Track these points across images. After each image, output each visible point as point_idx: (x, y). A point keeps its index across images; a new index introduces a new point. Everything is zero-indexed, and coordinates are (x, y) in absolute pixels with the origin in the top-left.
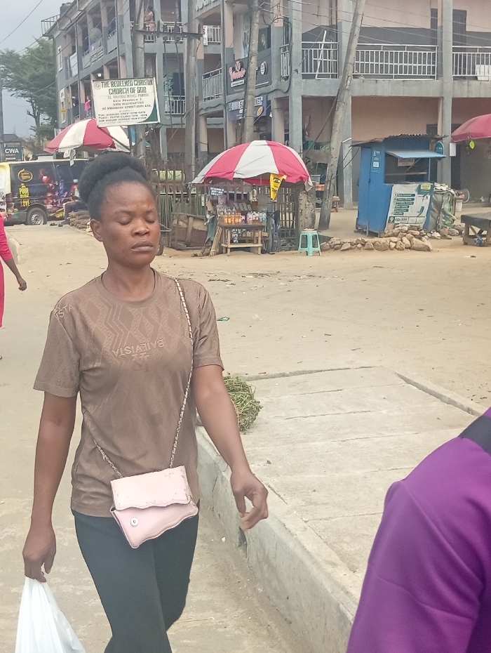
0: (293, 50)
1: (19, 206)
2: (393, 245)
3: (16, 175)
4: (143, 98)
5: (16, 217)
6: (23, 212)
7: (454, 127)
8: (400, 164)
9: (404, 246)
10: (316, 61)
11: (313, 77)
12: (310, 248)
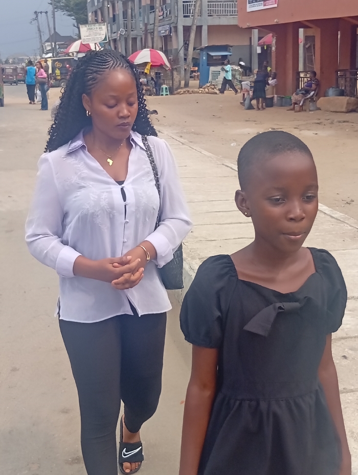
0: (179, 4)
1: (55, 79)
2: (200, 92)
3: (54, 64)
4: (101, 31)
5: (54, 84)
6: (58, 82)
7: (260, 39)
8: (214, 58)
9: (205, 92)
10: (190, 9)
11: (188, 16)
12: (164, 93)
